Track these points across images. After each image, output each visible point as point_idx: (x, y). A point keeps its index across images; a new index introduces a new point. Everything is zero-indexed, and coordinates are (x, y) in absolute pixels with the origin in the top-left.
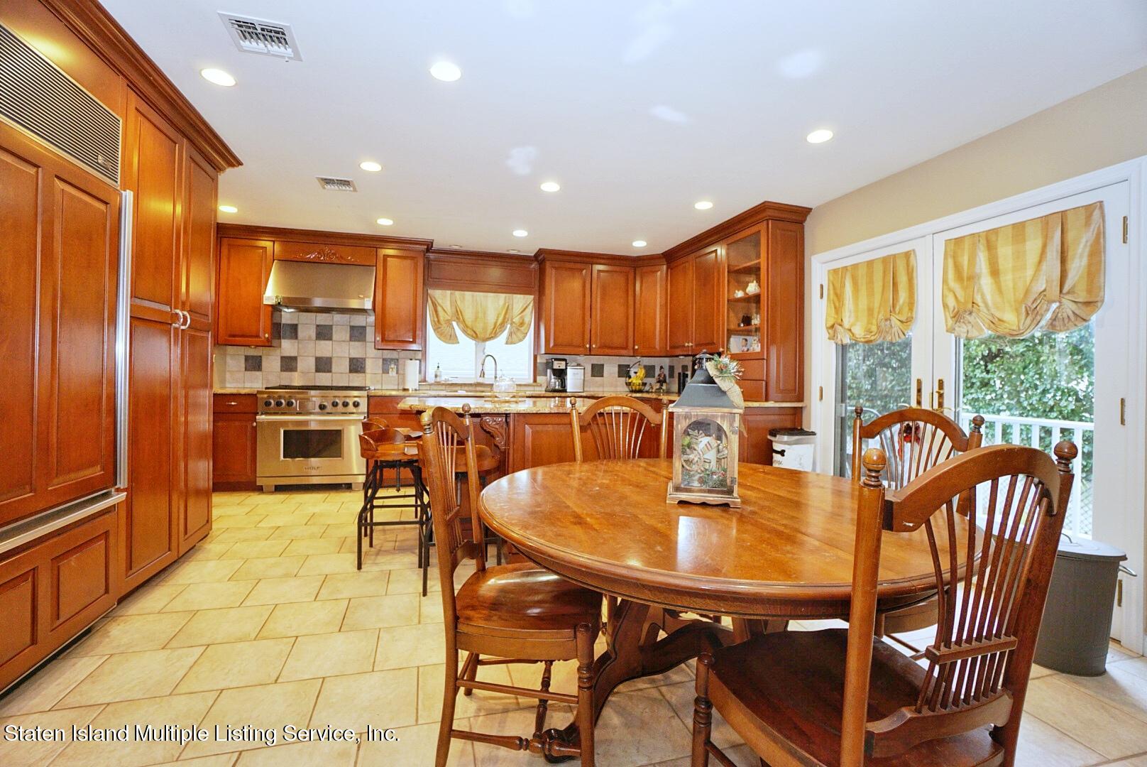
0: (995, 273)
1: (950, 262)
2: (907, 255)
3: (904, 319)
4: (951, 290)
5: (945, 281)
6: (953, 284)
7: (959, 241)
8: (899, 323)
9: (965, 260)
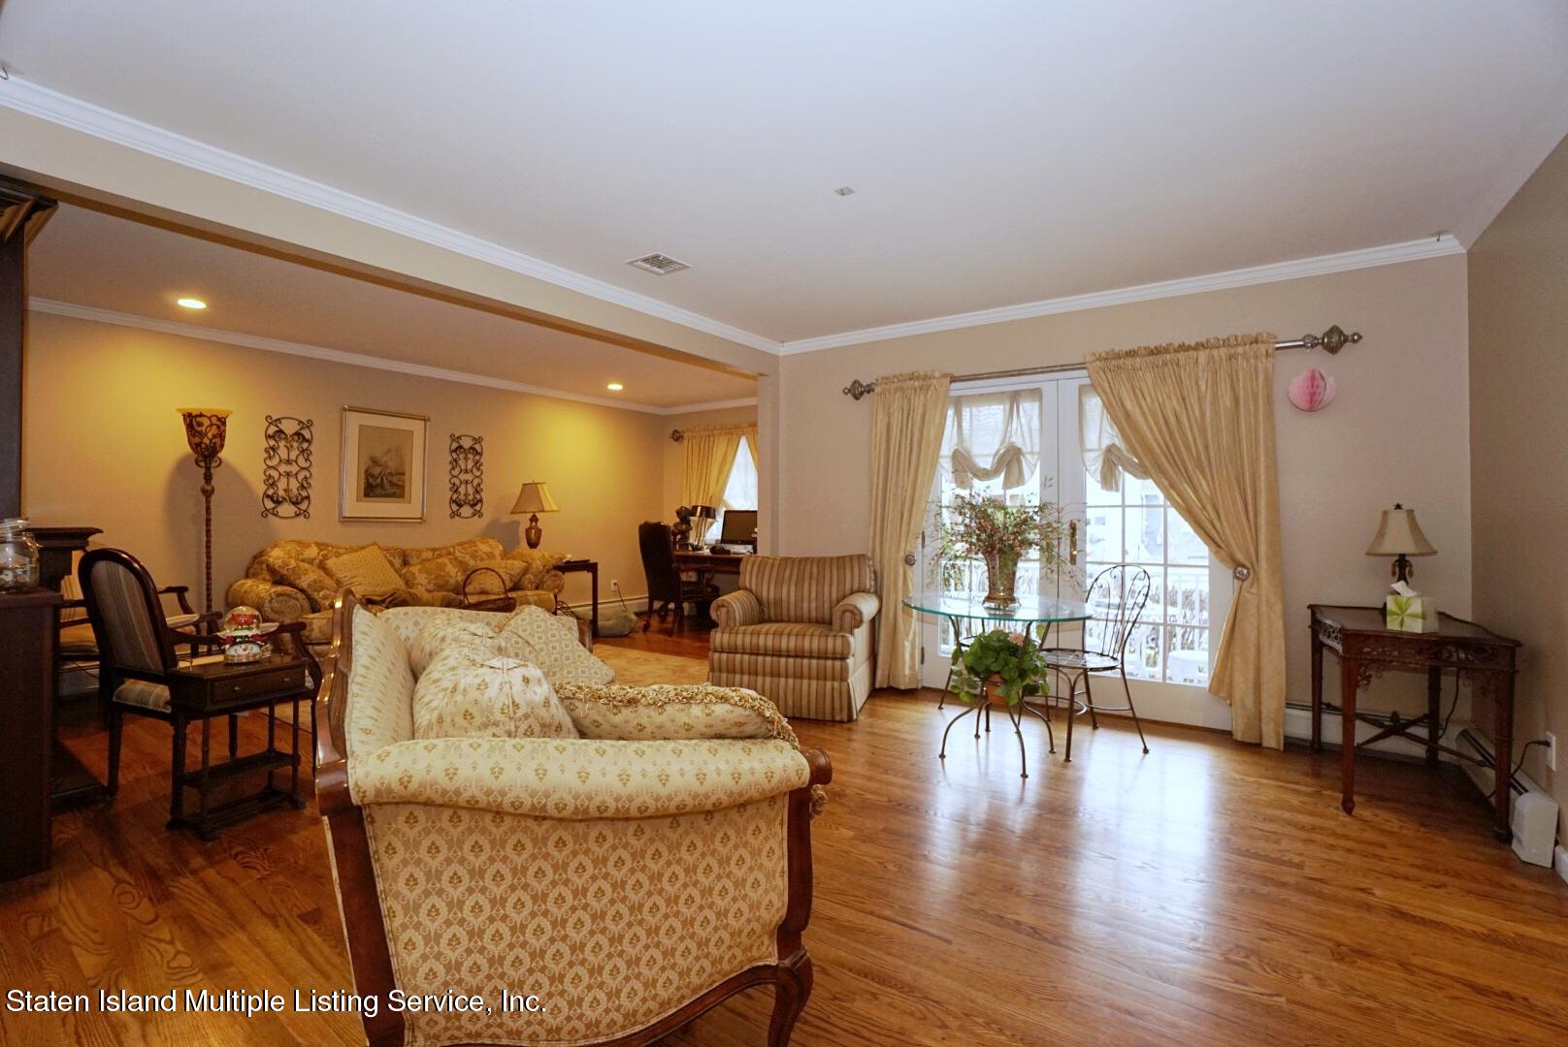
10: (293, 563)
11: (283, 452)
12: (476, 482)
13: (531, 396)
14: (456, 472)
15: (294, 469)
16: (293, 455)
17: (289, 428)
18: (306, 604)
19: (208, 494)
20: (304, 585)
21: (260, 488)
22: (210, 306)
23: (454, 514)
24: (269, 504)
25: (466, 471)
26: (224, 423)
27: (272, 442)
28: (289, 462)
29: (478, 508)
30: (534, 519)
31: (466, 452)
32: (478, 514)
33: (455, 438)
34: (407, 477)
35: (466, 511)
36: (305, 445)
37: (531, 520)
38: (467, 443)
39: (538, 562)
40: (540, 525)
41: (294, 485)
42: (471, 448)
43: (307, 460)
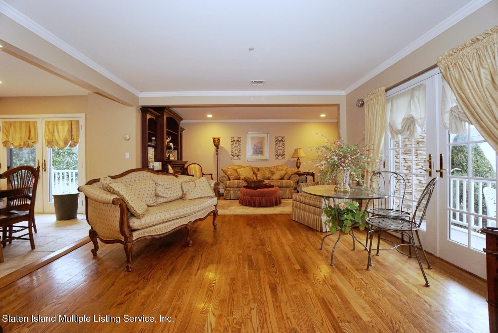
0: (58, 132)
1: (47, 128)
2: (34, 122)
3: (33, 141)
4: (47, 135)
5: (45, 132)
6: (47, 133)
7: (49, 122)
8: (31, 143)
9: (51, 128)
10: (227, 169)
11: (235, 145)
12: (283, 149)
13: (306, 123)
14: (277, 147)
15: (237, 148)
16: (237, 145)
17: (236, 139)
18: (228, 179)
19: (217, 155)
20: (228, 175)
21: (230, 153)
22: (213, 116)
23: (277, 158)
24: (232, 157)
25: (280, 146)
26: (219, 140)
27: (232, 143)
28: (236, 147)
29: (283, 156)
30: (298, 159)
31: (280, 141)
32: (284, 158)
33: (276, 138)
34: (263, 149)
35: (280, 157)
36: (239, 143)
37: (298, 160)
38: (280, 139)
39: (290, 172)
40: (300, 161)
41: (237, 152)
42: (281, 140)
43: (240, 146)
